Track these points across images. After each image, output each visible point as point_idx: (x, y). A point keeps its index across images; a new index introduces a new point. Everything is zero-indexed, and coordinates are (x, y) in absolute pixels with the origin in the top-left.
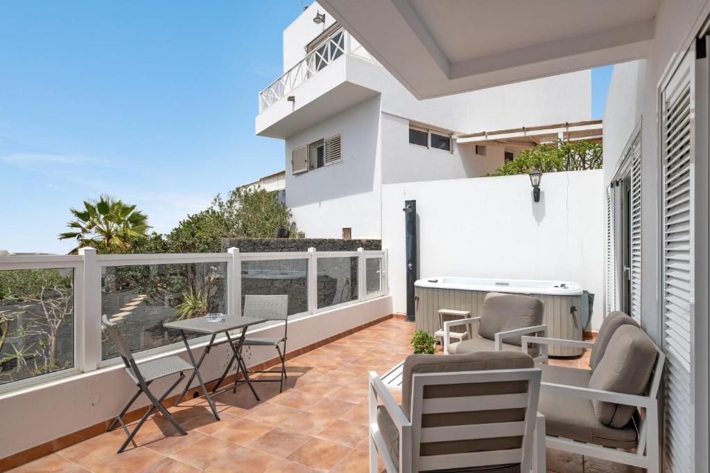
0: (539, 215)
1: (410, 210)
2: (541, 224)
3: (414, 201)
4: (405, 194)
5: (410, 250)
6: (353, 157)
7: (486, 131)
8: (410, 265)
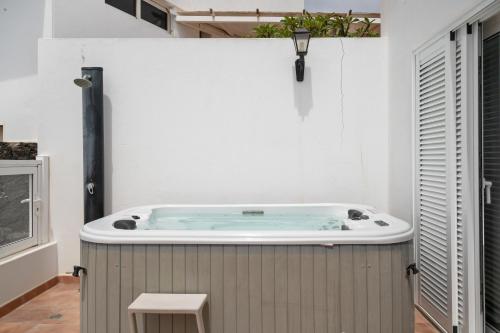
0: (304, 106)
1: (90, 84)
2: (306, 118)
3: (99, 70)
4: (83, 58)
5: (91, 159)
6: (5, 10)
7: (215, 10)
8: (91, 186)
